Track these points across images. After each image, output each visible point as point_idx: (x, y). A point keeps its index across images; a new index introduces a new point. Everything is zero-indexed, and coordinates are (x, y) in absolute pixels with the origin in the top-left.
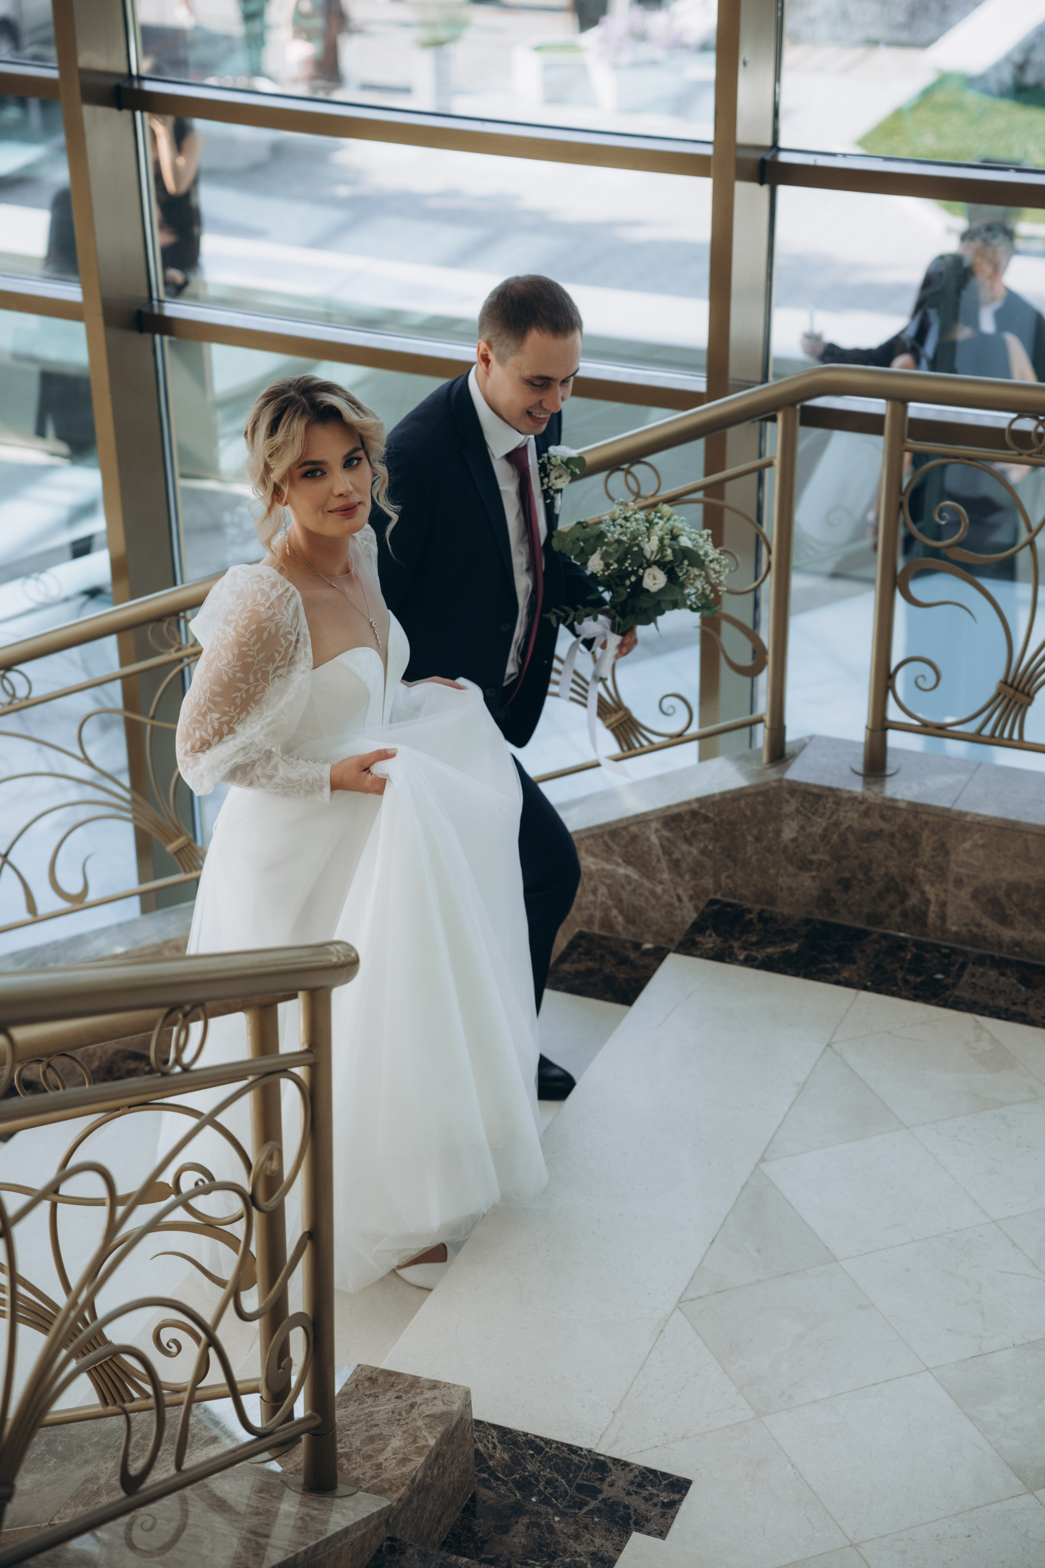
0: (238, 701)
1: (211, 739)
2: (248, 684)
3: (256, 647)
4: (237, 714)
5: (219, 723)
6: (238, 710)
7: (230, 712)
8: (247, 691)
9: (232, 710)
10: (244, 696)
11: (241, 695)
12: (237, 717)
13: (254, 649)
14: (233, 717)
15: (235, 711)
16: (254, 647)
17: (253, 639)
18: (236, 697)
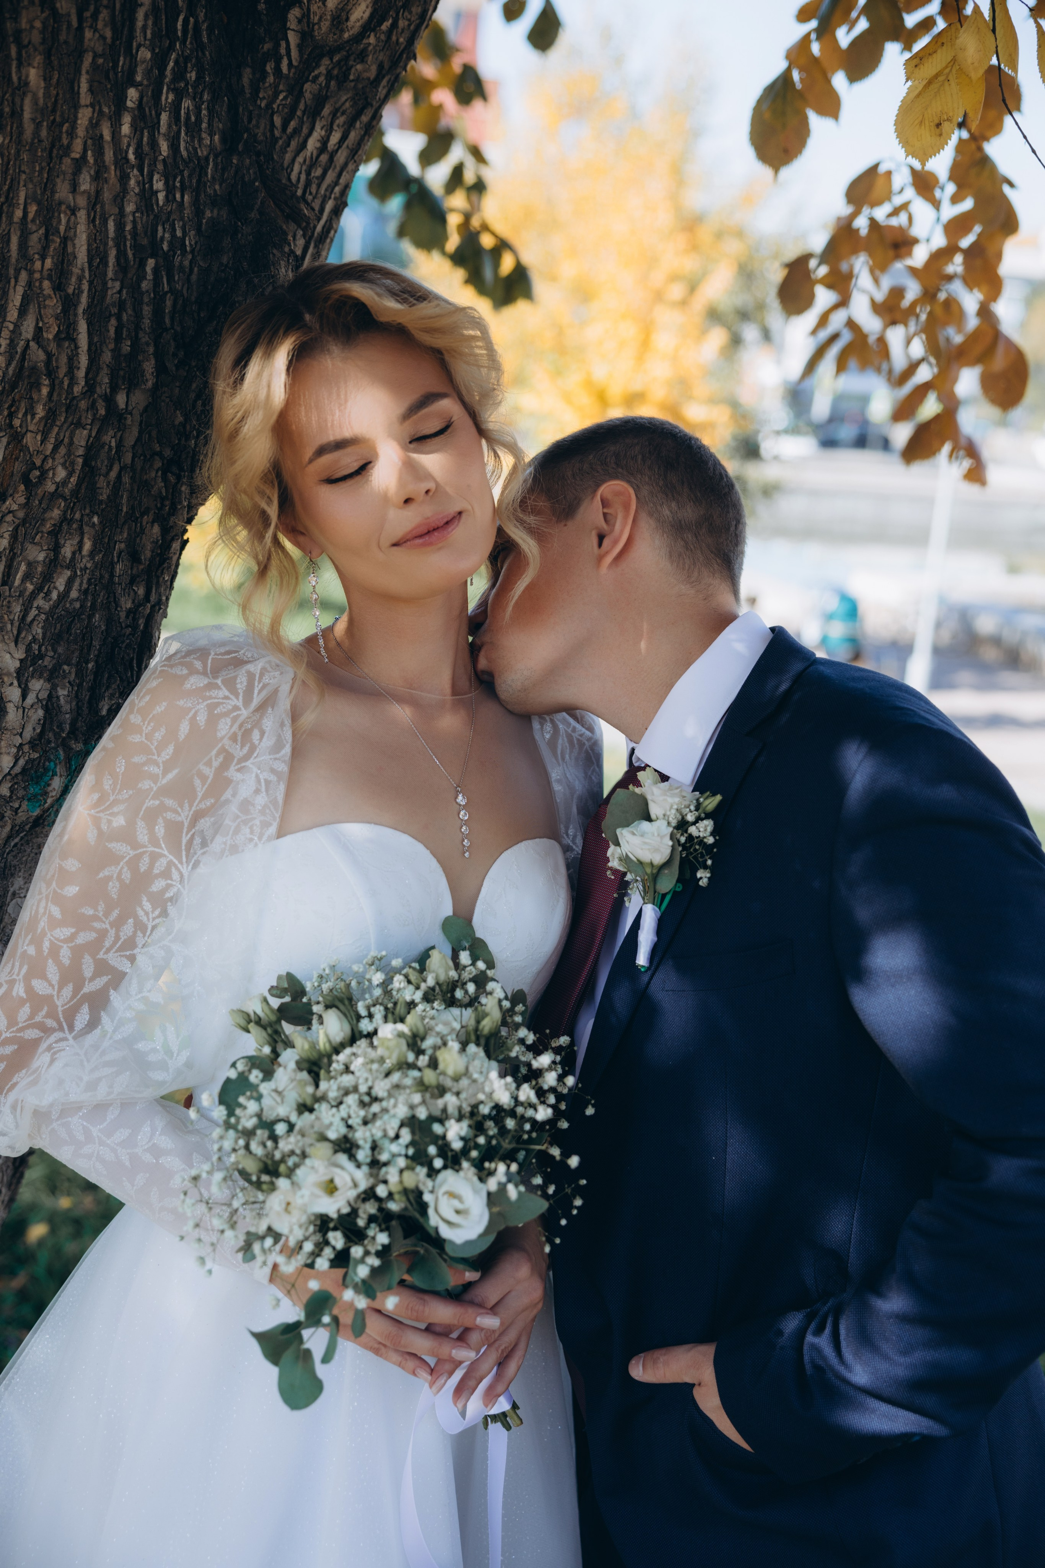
0: (113, 888)
1: (55, 993)
4: (112, 925)
5: (70, 948)
6: (115, 913)
7: (95, 918)
9: (101, 914)
10: (127, 875)
11: (120, 873)
12: (112, 932)
13: (160, 760)
14: (103, 934)
15: (107, 914)
16: (159, 756)
17: (158, 735)
18: (109, 878)
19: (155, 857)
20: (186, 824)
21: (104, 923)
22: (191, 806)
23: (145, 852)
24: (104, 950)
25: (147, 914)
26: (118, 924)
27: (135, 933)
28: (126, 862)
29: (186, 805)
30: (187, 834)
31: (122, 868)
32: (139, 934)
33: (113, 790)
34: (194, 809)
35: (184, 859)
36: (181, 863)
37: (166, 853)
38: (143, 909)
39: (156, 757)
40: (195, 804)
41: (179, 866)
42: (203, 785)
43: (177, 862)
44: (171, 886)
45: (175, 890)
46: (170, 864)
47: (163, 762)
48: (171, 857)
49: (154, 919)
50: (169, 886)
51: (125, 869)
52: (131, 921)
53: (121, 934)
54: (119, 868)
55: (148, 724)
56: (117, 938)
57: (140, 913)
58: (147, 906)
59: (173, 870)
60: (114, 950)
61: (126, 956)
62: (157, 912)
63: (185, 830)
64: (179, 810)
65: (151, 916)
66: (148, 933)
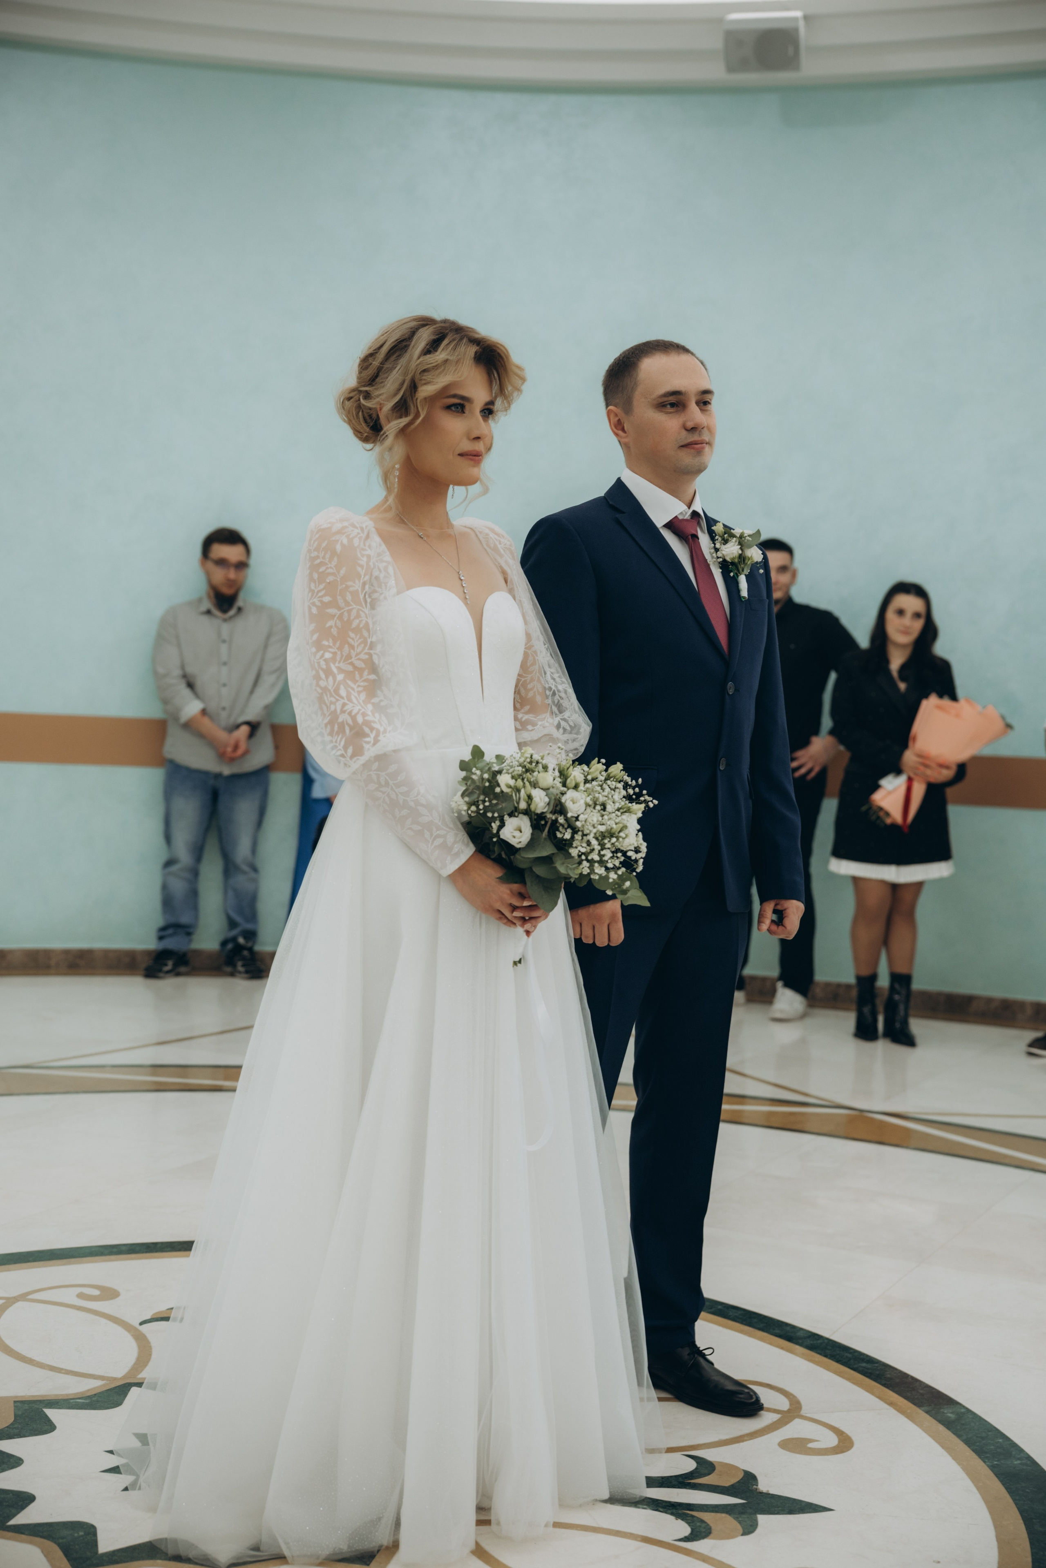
19: (349, 612)
20: (360, 590)
21: (334, 648)
22: (360, 582)
23: (344, 611)
24: (337, 662)
25: (353, 639)
26: (340, 648)
27: (350, 651)
28: (337, 618)
29: (357, 581)
30: (362, 594)
31: (336, 621)
32: (352, 651)
33: (316, 588)
34: (361, 581)
35: (364, 606)
36: (363, 608)
37: (355, 606)
38: (351, 638)
39: (329, 566)
40: (362, 578)
41: (363, 609)
42: (363, 570)
43: (361, 608)
44: (362, 620)
45: (364, 622)
46: (358, 610)
47: (334, 566)
48: (358, 607)
49: (357, 641)
50: (361, 621)
51: (338, 621)
52: (346, 646)
53: (344, 653)
54: (335, 621)
55: (322, 553)
56: (342, 656)
57: (350, 640)
58: (352, 635)
59: (361, 612)
60: (342, 661)
61: (348, 664)
62: (358, 637)
63: (360, 592)
64: (354, 585)
65: (356, 640)
66: (356, 650)
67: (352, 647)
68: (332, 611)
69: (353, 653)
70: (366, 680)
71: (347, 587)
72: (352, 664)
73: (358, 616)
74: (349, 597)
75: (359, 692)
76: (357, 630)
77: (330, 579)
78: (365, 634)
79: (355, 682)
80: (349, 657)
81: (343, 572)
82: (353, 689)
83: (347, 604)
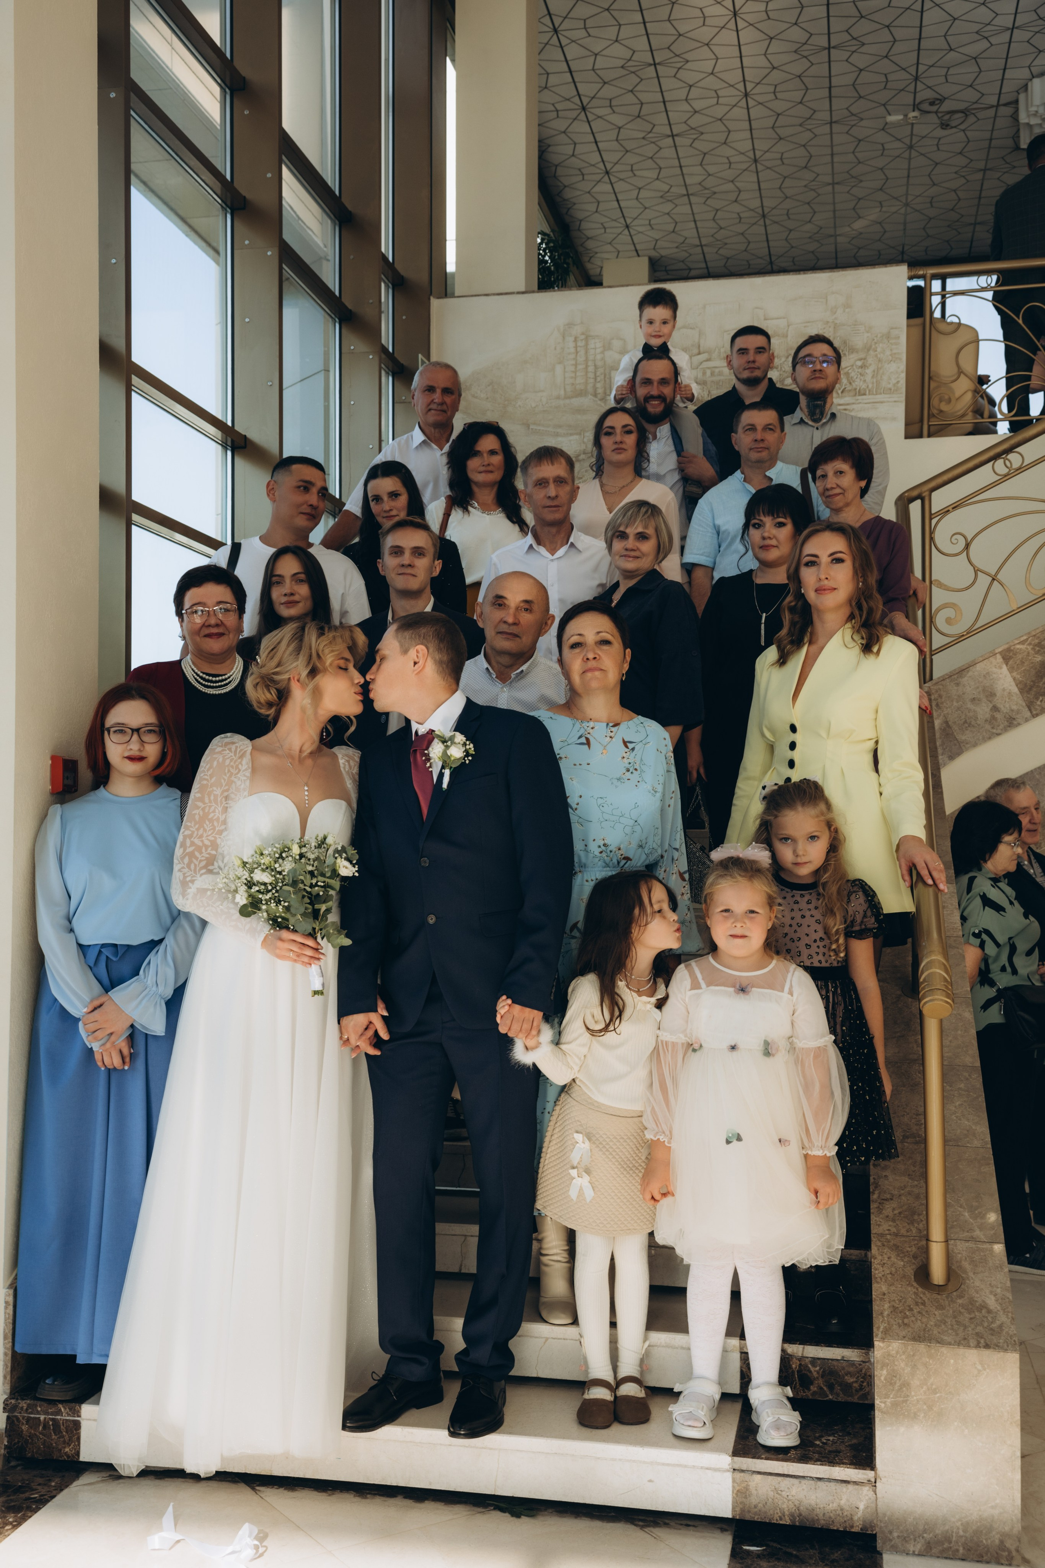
0: (197, 817)
2: (204, 803)
3: (210, 773)
8: (203, 809)
10: (201, 813)
14: (193, 832)
19: (210, 807)
20: (219, 794)
24: (193, 838)
25: (207, 826)
26: (198, 830)
27: (203, 833)
28: (201, 809)
32: (205, 833)
35: (219, 805)
49: (209, 827)
51: (201, 811)
52: (202, 829)
53: (199, 833)
54: (199, 810)
56: (197, 835)
57: (205, 826)
58: (207, 823)
60: (196, 838)
61: (200, 841)
62: (210, 825)
64: (217, 790)
66: (207, 833)
67: (205, 830)
68: (199, 804)
69: (205, 835)
70: (209, 854)
71: (213, 790)
72: (202, 841)
73: (214, 811)
74: (212, 798)
75: (201, 861)
76: (211, 821)
77: (205, 782)
78: (216, 824)
79: (201, 853)
80: (201, 836)
81: (213, 779)
82: (197, 858)
83: (210, 801)
